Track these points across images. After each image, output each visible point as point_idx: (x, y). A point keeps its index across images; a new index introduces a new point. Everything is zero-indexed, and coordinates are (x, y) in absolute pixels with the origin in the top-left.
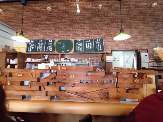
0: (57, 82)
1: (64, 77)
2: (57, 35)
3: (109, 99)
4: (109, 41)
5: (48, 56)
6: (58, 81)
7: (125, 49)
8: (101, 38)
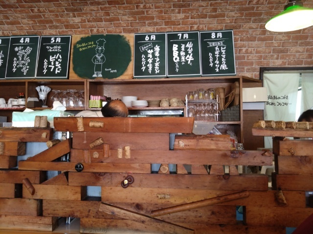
0: (72, 169)
1: (96, 155)
2: (77, 20)
3: (246, 229)
4: (253, 39)
5: (48, 89)
6: (76, 167)
7: (307, 66)
8: (226, 26)
